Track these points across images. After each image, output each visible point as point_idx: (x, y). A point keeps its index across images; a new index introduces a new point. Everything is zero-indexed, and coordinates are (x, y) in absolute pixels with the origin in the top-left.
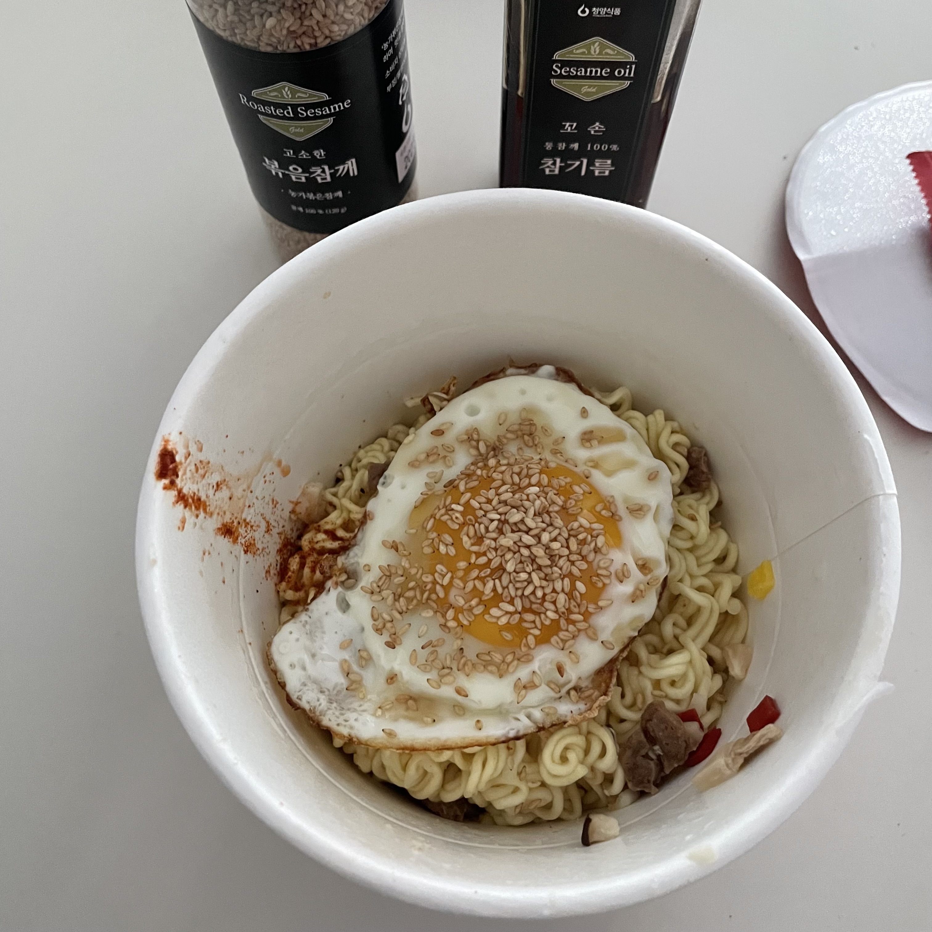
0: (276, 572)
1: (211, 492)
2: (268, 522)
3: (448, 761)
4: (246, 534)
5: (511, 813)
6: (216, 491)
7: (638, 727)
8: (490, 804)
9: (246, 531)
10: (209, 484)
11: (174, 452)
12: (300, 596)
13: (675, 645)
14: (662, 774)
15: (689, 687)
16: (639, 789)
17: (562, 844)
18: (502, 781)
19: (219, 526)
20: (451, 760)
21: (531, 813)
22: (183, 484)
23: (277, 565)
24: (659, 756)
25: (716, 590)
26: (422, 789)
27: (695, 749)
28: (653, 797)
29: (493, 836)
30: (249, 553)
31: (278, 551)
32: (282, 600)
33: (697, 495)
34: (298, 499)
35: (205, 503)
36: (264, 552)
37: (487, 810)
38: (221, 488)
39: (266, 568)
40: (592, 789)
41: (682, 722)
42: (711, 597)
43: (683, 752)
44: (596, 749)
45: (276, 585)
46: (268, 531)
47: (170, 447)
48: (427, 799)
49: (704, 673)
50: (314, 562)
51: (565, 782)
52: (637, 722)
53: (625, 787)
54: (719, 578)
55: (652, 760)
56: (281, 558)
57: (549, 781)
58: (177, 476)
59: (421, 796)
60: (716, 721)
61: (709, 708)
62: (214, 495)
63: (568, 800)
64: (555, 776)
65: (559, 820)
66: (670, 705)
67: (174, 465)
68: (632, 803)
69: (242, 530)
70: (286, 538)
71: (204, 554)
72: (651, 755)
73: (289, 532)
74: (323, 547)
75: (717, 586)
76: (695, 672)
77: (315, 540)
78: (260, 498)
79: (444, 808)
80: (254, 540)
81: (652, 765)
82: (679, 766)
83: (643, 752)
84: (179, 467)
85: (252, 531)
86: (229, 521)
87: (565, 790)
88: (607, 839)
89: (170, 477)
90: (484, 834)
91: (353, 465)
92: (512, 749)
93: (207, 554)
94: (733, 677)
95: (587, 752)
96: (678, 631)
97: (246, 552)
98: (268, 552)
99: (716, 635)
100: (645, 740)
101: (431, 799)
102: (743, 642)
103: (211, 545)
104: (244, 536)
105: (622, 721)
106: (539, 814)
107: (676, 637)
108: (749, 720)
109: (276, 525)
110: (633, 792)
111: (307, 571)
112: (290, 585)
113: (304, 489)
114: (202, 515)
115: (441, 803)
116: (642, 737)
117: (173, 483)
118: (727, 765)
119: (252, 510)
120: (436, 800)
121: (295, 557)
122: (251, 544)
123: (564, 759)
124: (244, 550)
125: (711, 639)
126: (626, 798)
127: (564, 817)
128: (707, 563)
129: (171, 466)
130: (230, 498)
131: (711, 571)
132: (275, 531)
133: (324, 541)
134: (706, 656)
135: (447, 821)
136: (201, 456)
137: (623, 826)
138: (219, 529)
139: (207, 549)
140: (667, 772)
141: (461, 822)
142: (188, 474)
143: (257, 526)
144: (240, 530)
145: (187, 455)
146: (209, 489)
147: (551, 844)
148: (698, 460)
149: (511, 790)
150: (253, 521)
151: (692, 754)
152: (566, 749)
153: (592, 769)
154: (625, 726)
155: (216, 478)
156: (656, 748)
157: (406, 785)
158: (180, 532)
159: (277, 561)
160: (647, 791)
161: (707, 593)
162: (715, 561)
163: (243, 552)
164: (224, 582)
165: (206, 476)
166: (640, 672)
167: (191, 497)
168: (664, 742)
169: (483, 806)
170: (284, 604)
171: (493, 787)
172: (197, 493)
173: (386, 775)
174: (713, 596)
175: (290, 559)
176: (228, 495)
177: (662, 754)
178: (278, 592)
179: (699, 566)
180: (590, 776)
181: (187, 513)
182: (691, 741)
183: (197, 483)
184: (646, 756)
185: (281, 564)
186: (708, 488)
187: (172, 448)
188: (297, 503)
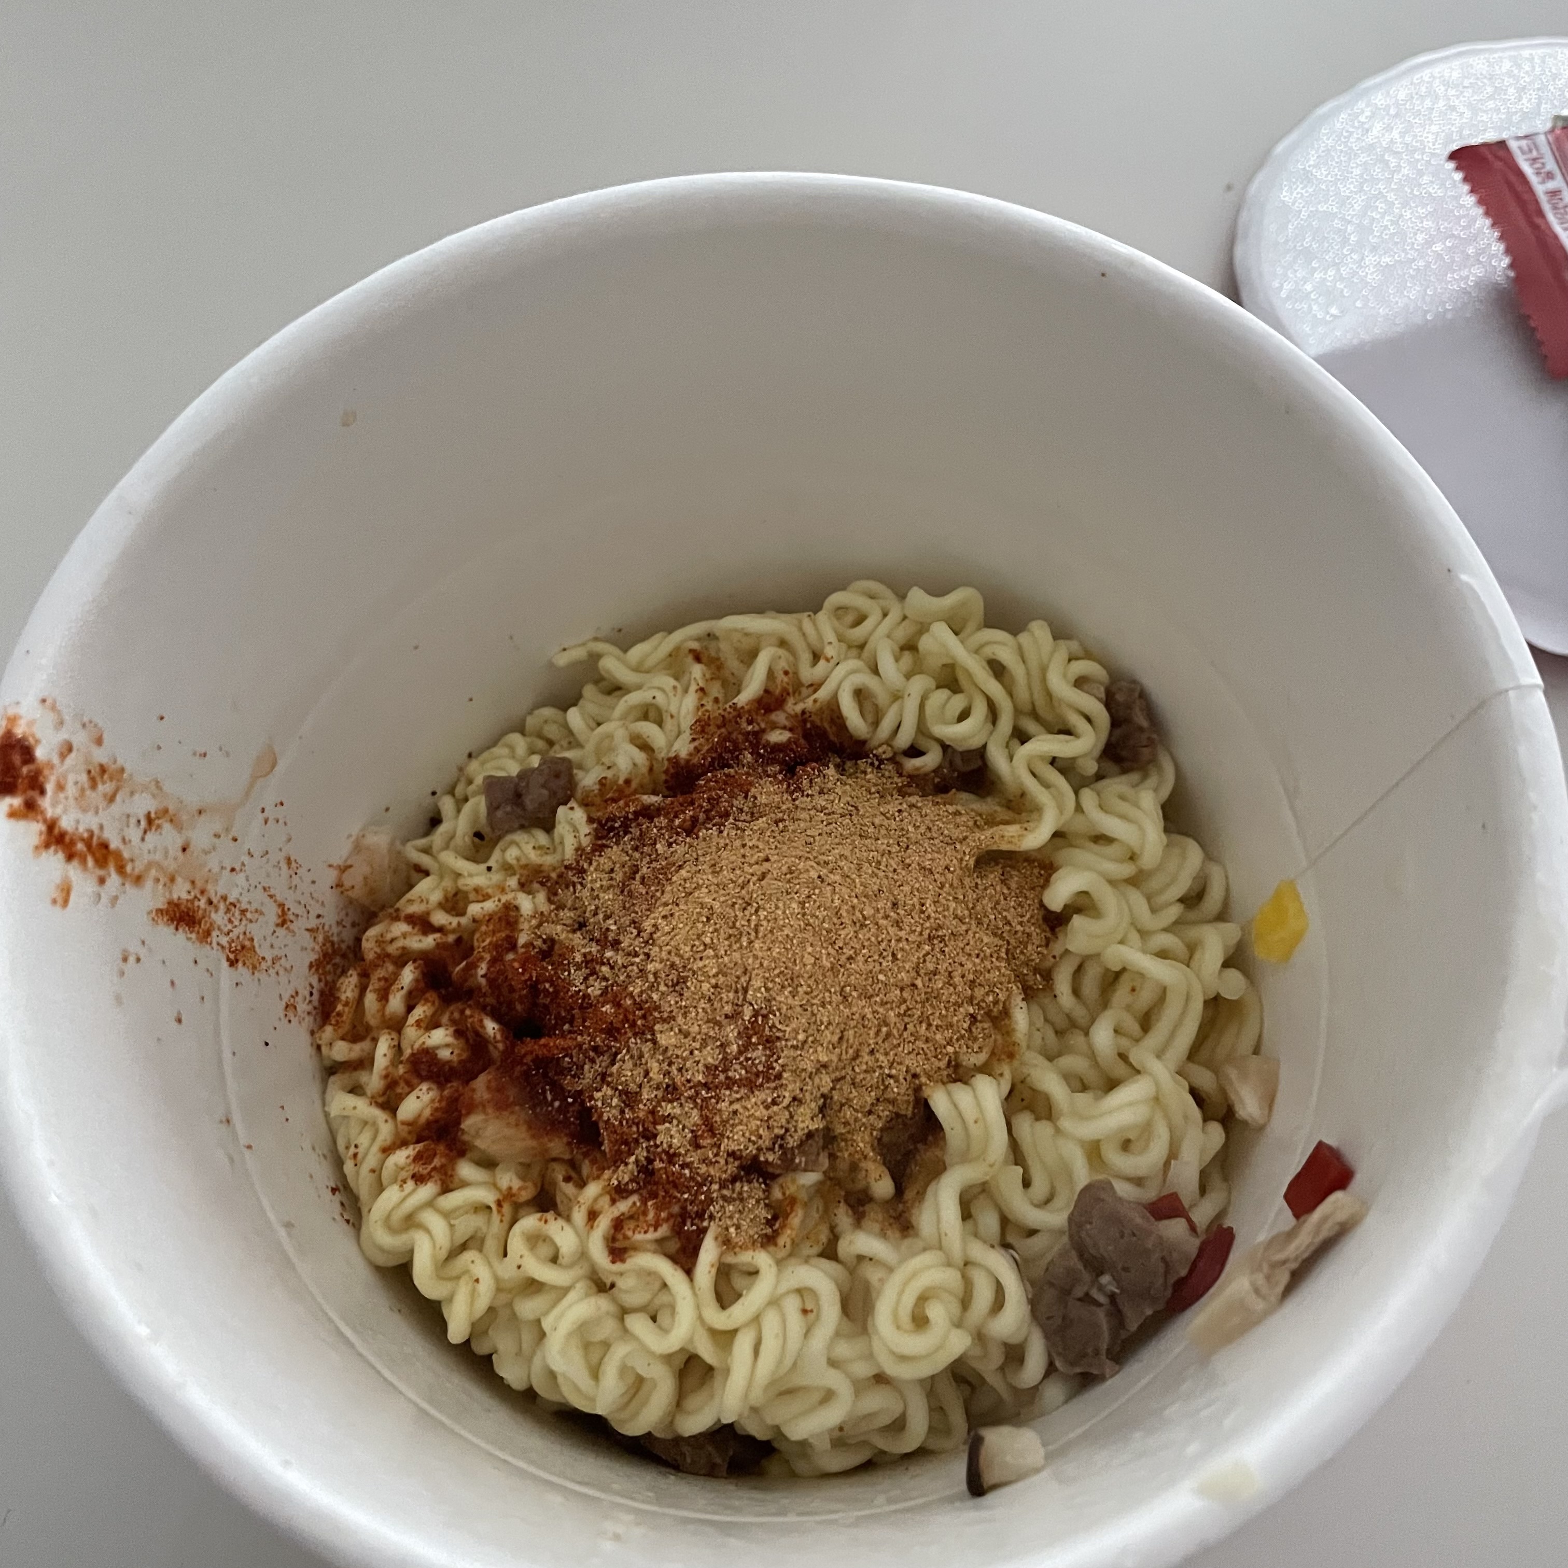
0: (309, 1008)
1: (134, 834)
2: (281, 905)
3: (682, 1350)
4: (230, 927)
5: (821, 1445)
6: (145, 832)
7: (1065, 1239)
8: (777, 1429)
9: (230, 921)
10: (128, 816)
11: (31, 740)
12: (362, 1050)
13: (1120, 1069)
14: (1124, 1335)
15: (1157, 1151)
16: (1078, 1370)
17: (930, 1498)
18: (798, 1381)
19: (161, 904)
20: (691, 1348)
21: (865, 1443)
22: (59, 810)
23: (311, 994)
24: (1112, 1297)
25: (1190, 958)
26: (636, 1414)
27: (1183, 1273)
28: (1109, 1383)
29: (787, 1498)
30: (240, 964)
31: (311, 966)
32: (327, 1063)
33: (1135, 777)
34: (346, 861)
35: (118, 855)
36: (277, 966)
37: (776, 1445)
38: (159, 827)
39: (286, 997)
40: (983, 1381)
41: (1152, 1219)
42: (1184, 967)
43: (1161, 1281)
44: (983, 1295)
45: (312, 1033)
46: (283, 924)
47: (19, 731)
48: (649, 1434)
49: (1186, 1117)
50: (386, 980)
51: (926, 1370)
52: (1061, 1232)
53: (1050, 1370)
54: (1194, 933)
55: (1099, 1305)
56: (320, 980)
57: (892, 1369)
58: (42, 792)
59: (634, 1428)
60: (1221, 1214)
61: (1203, 1190)
62: (143, 839)
63: (937, 1410)
64: (903, 1358)
65: (921, 1454)
66: (1123, 1189)
67: (31, 767)
68: (1066, 1402)
69: (218, 918)
70: (327, 939)
71: (125, 960)
72: (1095, 1294)
73: (335, 930)
74: (404, 948)
75: (1192, 948)
76: (1167, 1117)
77: (389, 937)
78: (257, 854)
79: (686, 1449)
80: (252, 940)
81: (1101, 1317)
82: (1156, 1313)
83: (1079, 1292)
84: (46, 772)
85: (244, 922)
86: (184, 896)
87: (930, 1386)
88: (1020, 1476)
89: (24, 792)
90: (769, 1496)
91: (459, 790)
92: (812, 1311)
93: (132, 959)
94: (1245, 1123)
95: (965, 1302)
96: (1124, 1042)
97: (232, 963)
98: (288, 967)
99: (1200, 1045)
100: (1080, 1266)
101: (657, 1434)
102: (1256, 1051)
103: (143, 943)
104: (226, 930)
105: (1032, 1232)
106: (882, 1443)
107: (1123, 1057)
108: (1286, 1197)
109: (300, 910)
110: (1066, 1378)
111: (370, 999)
112: (341, 1032)
113: (357, 839)
114: (114, 879)
115: (678, 1440)
116: (1074, 1262)
117: (31, 807)
118: (1257, 1291)
119: (240, 879)
120: (669, 1436)
121: (349, 974)
122: (243, 947)
123: (920, 1321)
124: (228, 959)
125: (1193, 1054)
126: (1054, 1392)
127: (933, 1444)
128: (1168, 905)
129: (25, 770)
130: (184, 850)
131: (1176, 923)
132: (300, 925)
133: (404, 936)
134: (1187, 1087)
135: (691, 1478)
136: (100, 756)
137: (1050, 1447)
138: (160, 911)
139: (132, 949)
140: (1133, 1326)
141: (722, 1477)
142: (71, 790)
143: (256, 911)
144: (213, 915)
145: (65, 750)
146: (128, 826)
147: (906, 1500)
148: (1129, 706)
149: (816, 1397)
150: (244, 900)
151: (1180, 1283)
152: (923, 1299)
153: (980, 1337)
154: (1036, 1243)
155: (143, 804)
156: (1105, 1279)
157: (600, 1409)
158: (57, 909)
159: (312, 986)
160: (1095, 1372)
161: (1175, 960)
162: (1181, 900)
163: (225, 964)
164: (179, 1021)
165: (119, 798)
166: (1058, 1131)
167: (83, 840)
168: (1120, 1266)
169: (765, 1438)
170: (331, 1070)
171: (782, 1394)
172: (96, 832)
173: (561, 1393)
174: (1188, 966)
175: (341, 980)
176: (179, 842)
177: (1117, 1291)
178: (319, 1048)
179: (1154, 911)
180: (977, 1352)
181: (74, 872)
182: (1175, 1255)
183: (97, 813)
184: (1087, 1299)
185: (322, 993)
186: (1153, 760)
187: (24, 733)
188: (344, 869)
